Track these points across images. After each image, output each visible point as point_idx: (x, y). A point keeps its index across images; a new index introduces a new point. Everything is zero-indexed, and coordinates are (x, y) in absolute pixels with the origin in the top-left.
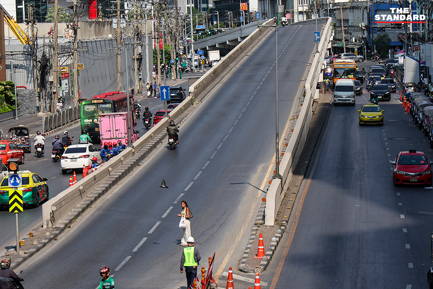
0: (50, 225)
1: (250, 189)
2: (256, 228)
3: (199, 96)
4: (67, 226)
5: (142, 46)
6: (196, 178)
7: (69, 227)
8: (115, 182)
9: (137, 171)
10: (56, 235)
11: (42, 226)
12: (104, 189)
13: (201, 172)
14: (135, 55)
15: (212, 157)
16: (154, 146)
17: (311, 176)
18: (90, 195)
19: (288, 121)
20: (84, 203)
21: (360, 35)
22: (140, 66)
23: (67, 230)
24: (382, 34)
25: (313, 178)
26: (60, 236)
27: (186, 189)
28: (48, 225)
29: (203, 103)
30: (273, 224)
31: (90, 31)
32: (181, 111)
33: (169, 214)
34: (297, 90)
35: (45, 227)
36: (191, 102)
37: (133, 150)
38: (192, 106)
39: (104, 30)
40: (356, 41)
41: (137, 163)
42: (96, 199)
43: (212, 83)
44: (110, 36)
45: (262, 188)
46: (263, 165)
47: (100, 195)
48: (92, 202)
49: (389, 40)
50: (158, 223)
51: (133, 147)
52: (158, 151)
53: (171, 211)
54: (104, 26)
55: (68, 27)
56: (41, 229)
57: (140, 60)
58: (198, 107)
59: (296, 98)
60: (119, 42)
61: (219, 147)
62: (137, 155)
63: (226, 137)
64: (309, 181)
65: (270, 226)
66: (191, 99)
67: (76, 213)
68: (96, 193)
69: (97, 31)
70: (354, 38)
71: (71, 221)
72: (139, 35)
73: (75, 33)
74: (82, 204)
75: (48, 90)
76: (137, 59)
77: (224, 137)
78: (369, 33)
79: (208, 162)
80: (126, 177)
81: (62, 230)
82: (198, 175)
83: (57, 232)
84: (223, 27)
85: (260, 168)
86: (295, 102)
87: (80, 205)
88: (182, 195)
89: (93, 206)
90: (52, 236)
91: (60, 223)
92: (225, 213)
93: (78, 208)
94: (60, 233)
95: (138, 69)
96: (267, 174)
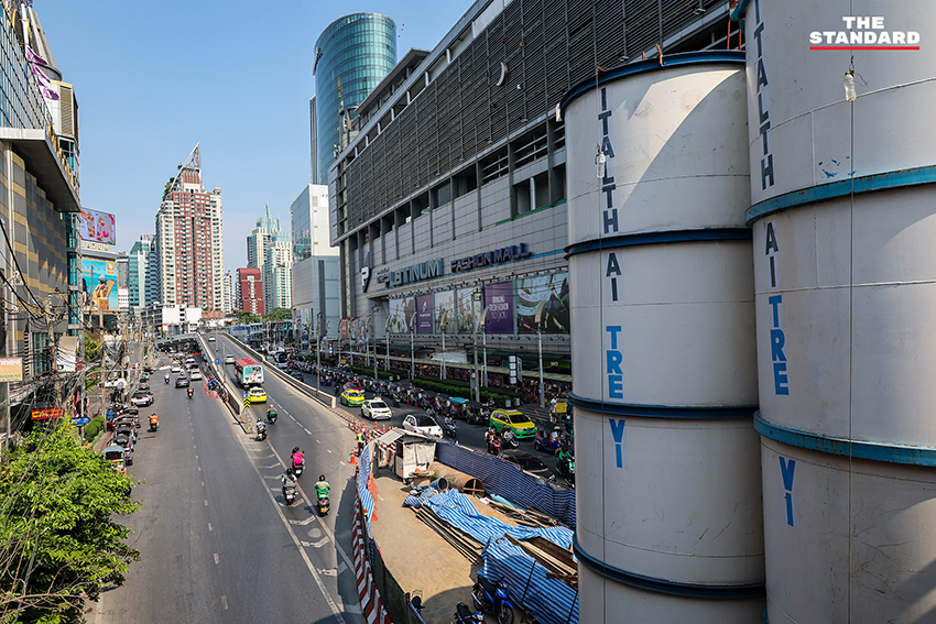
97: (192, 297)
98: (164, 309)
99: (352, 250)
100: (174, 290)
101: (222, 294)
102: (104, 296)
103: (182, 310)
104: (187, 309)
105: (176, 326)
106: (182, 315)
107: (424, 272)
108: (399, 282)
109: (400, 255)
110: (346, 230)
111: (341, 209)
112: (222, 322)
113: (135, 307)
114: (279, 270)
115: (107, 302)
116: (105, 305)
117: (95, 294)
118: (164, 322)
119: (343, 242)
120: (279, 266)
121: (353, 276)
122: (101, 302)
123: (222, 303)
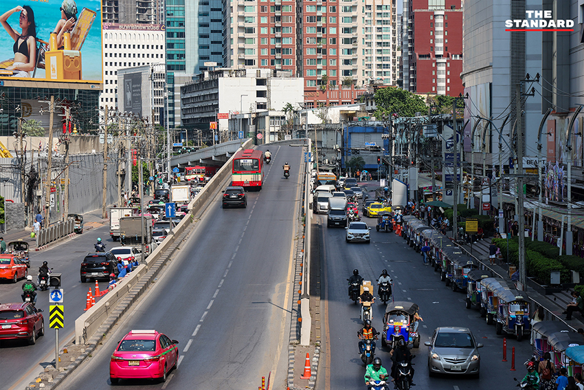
0: (83, 341)
1: (273, 309)
2: (292, 348)
3: (197, 214)
4: (99, 342)
5: (126, 162)
6: (214, 296)
7: (101, 344)
8: (134, 299)
9: (153, 288)
10: (90, 352)
11: (74, 342)
12: (126, 305)
13: (218, 290)
14: (119, 171)
15: (225, 276)
16: (164, 264)
17: (326, 297)
18: (115, 312)
19: (293, 241)
20: (110, 319)
21: (333, 156)
22: (122, 183)
23: (99, 346)
24: (356, 156)
25: (329, 299)
26: (93, 353)
27: (209, 307)
28: (80, 342)
29: (202, 221)
30: (308, 344)
31: (75, 146)
32: (183, 228)
33: (198, 332)
34: (293, 210)
35: (77, 343)
36: (190, 220)
37: (147, 267)
38: (191, 224)
39: (88, 145)
40: (329, 163)
41: (151, 281)
42: (121, 315)
43: (207, 201)
44: (94, 151)
45: (285, 307)
46: (279, 284)
47: (124, 312)
48: (118, 319)
49: (363, 163)
50: (190, 342)
51: (146, 264)
52: (169, 269)
53: (200, 329)
54: (88, 141)
55: (60, 141)
56: (73, 345)
57: (123, 176)
58: (198, 225)
59: (294, 218)
60: (105, 158)
61: (230, 265)
62: (151, 273)
63: (234, 256)
64: (326, 302)
65: (306, 347)
66: (191, 217)
67: (106, 330)
68: (120, 310)
69: (82, 145)
70: (327, 160)
71: (102, 337)
72: (122, 150)
73: (67, 148)
74: (109, 321)
75: (36, 204)
76: (121, 175)
77: (232, 256)
78: (343, 155)
79: (223, 280)
80: (144, 294)
81: (95, 347)
82: (216, 294)
83: (91, 349)
84: (191, 145)
85: (277, 287)
86: (294, 221)
87: (107, 321)
88: (206, 313)
89: (118, 322)
90: (87, 353)
91: (92, 339)
92: (255, 332)
93: (105, 324)
94: (93, 350)
95: (121, 186)
96: (286, 294)
97: (294, 53)
98: (223, 82)
100: (255, 35)
101: (360, 45)
102: (73, 46)
103: (260, 82)
104: (273, 82)
105: (245, 120)
106: (260, 94)
112: (334, 114)
113: (177, 74)
115: (77, 61)
116: (72, 67)
117: (52, 42)
118: (222, 110)
122: (67, 61)
123: (360, 65)
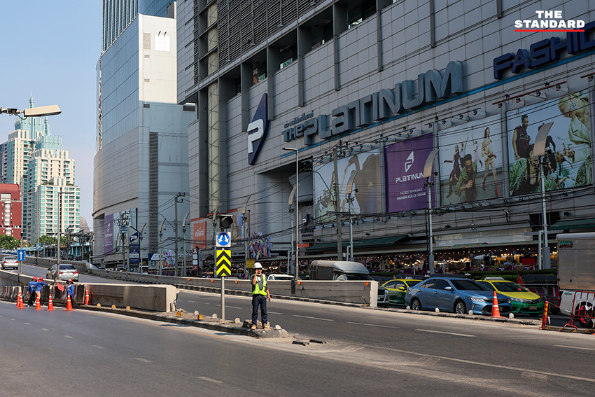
99: (225, 100)
107: (412, 96)
108: (345, 127)
109: (343, 81)
110: (211, 69)
111: (202, 39)
114: (45, 188)
119: (205, 91)
120: (46, 183)
121: (225, 141)
